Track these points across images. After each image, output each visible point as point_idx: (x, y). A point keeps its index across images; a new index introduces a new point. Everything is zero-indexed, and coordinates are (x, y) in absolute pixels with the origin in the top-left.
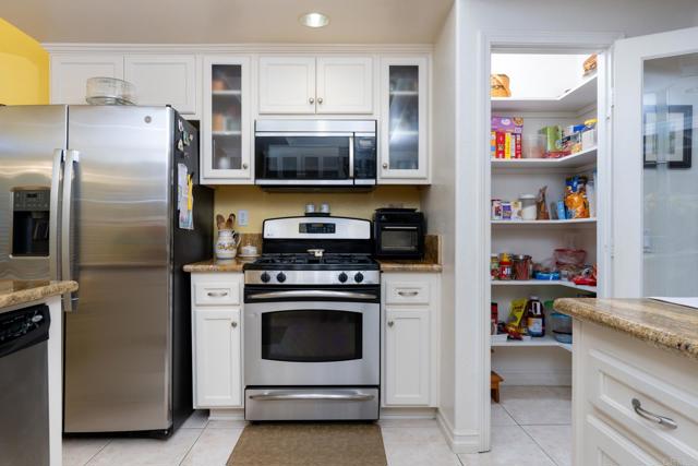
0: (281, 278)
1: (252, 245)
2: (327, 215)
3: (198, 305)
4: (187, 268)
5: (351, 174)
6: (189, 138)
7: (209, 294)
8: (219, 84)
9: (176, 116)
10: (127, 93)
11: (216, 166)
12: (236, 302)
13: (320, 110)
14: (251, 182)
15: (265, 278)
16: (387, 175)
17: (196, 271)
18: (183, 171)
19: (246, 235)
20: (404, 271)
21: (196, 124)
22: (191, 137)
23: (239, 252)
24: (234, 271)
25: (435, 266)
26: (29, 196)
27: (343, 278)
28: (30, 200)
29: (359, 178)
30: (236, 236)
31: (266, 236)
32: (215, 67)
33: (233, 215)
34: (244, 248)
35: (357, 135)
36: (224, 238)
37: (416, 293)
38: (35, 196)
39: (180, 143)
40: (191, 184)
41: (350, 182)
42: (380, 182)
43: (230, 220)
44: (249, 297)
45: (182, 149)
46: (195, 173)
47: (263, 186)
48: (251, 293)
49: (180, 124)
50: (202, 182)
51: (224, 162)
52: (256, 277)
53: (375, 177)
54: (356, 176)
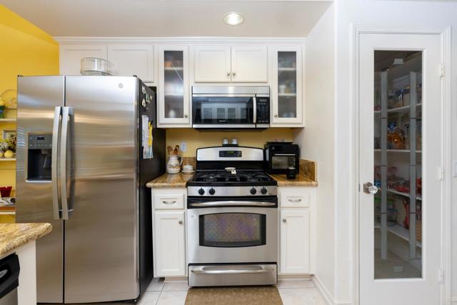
0: (212, 192)
1: (190, 165)
2: (236, 146)
3: (156, 210)
4: (149, 185)
5: (255, 121)
6: (149, 98)
7: (164, 202)
8: (169, 63)
9: (140, 83)
10: (109, 69)
11: (167, 116)
12: (182, 207)
13: (233, 80)
14: (190, 126)
15: (202, 192)
16: (277, 121)
17: (155, 187)
18: (145, 120)
19: (186, 158)
20: (293, 185)
21: (154, 89)
22: (151, 98)
23: (181, 169)
24: (180, 187)
25: (313, 183)
26: (39, 139)
27: (253, 191)
28: (39, 141)
29: (259, 123)
30: (179, 159)
31: (198, 160)
32: (166, 53)
33: (178, 146)
34: (185, 167)
35: (257, 96)
36: (173, 161)
37: (300, 200)
38: (43, 138)
39: (144, 102)
40: (151, 128)
41: (253, 126)
42: (272, 126)
43: (176, 150)
44: (190, 205)
45: (145, 105)
46: (153, 121)
47: (197, 129)
48: (192, 202)
49: (143, 88)
50: (159, 126)
51: (172, 113)
52: (194, 191)
53: (269, 123)
54: (257, 123)
